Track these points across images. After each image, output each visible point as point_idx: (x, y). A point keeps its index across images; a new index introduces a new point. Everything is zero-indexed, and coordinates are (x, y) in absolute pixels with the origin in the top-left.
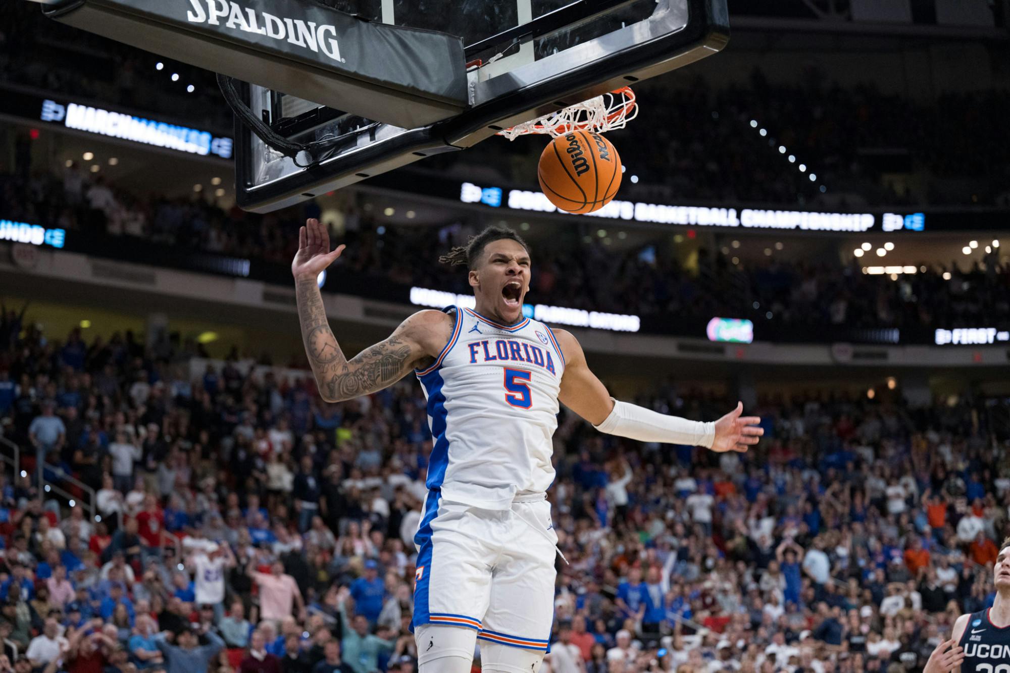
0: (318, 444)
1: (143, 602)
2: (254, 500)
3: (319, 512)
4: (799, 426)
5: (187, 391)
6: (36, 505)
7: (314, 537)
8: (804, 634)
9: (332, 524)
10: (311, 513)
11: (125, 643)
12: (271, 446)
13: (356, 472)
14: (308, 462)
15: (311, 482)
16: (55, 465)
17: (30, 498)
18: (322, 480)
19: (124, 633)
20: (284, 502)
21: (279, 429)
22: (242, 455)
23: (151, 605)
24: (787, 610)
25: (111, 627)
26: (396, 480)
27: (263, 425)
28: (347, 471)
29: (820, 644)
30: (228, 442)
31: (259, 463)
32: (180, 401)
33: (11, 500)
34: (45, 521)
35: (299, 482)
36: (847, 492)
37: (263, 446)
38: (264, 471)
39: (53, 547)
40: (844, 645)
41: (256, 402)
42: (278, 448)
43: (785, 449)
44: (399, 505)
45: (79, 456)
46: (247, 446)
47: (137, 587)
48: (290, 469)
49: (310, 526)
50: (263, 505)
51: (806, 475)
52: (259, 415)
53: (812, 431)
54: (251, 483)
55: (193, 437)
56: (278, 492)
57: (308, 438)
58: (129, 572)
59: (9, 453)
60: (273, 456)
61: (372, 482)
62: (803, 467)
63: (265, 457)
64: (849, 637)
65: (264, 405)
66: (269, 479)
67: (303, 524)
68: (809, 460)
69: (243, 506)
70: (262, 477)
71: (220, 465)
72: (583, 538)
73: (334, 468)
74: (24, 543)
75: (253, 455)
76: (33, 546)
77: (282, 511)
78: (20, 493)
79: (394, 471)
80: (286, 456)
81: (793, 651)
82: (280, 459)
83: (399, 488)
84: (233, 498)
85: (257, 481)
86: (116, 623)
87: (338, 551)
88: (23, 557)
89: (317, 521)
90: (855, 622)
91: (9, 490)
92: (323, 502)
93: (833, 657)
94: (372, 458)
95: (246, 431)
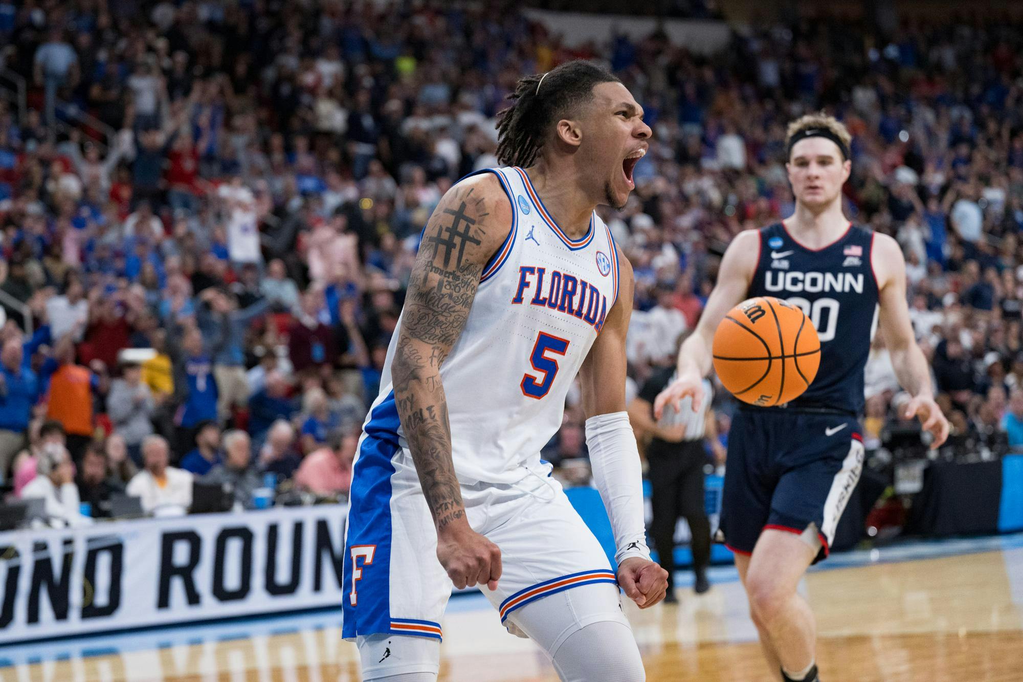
0: (376, 76)
1: (174, 261)
2: (301, 143)
3: (378, 156)
4: (948, 55)
5: (219, 15)
6: (46, 149)
7: (371, 184)
8: (949, 299)
9: (392, 170)
10: (367, 159)
11: (155, 308)
12: (319, 80)
13: (420, 110)
14: (363, 98)
15: (368, 122)
16: (69, 101)
17: (40, 140)
18: (380, 119)
19: (153, 297)
20: (336, 145)
21: (329, 58)
22: (285, 90)
23: (183, 264)
24: (930, 271)
25: (137, 290)
26: (467, 118)
27: (310, 54)
28: (409, 108)
29: (968, 310)
30: (270, 74)
31: (306, 99)
32: (211, 26)
33: (16, 142)
34: (57, 168)
35: (353, 121)
36: (1006, 133)
37: (309, 79)
38: (311, 108)
39: (67, 197)
40: (996, 313)
41: (301, 26)
42: (327, 82)
43: (930, 81)
44: (471, 148)
45: (95, 91)
46: (291, 78)
47: (168, 244)
48: (342, 105)
49: (366, 173)
50: (312, 148)
51: (955, 112)
52: (305, 41)
53: (964, 59)
54: (296, 123)
55: (227, 68)
56: (328, 134)
57: (362, 70)
58: (156, 226)
59: (12, 87)
60: (321, 91)
61: (440, 121)
62: (952, 102)
63: (313, 91)
64: (1002, 302)
65: (310, 31)
66: (317, 118)
67: (358, 169)
68: (959, 94)
69: (289, 150)
70: (309, 117)
71: (261, 102)
72: (690, 186)
73: (394, 106)
74: (32, 193)
75: (298, 90)
76: (43, 195)
77: (334, 155)
78: (27, 134)
79: (467, 108)
80: (339, 91)
81: (935, 318)
82: (331, 94)
83: (472, 129)
84: (277, 141)
85: (304, 121)
86: (144, 283)
87: (400, 204)
88: (34, 208)
89: (375, 167)
90: (1010, 285)
91: (15, 131)
92: (384, 145)
93: (982, 325)
94: (438, 93)
95: (290, 62)
